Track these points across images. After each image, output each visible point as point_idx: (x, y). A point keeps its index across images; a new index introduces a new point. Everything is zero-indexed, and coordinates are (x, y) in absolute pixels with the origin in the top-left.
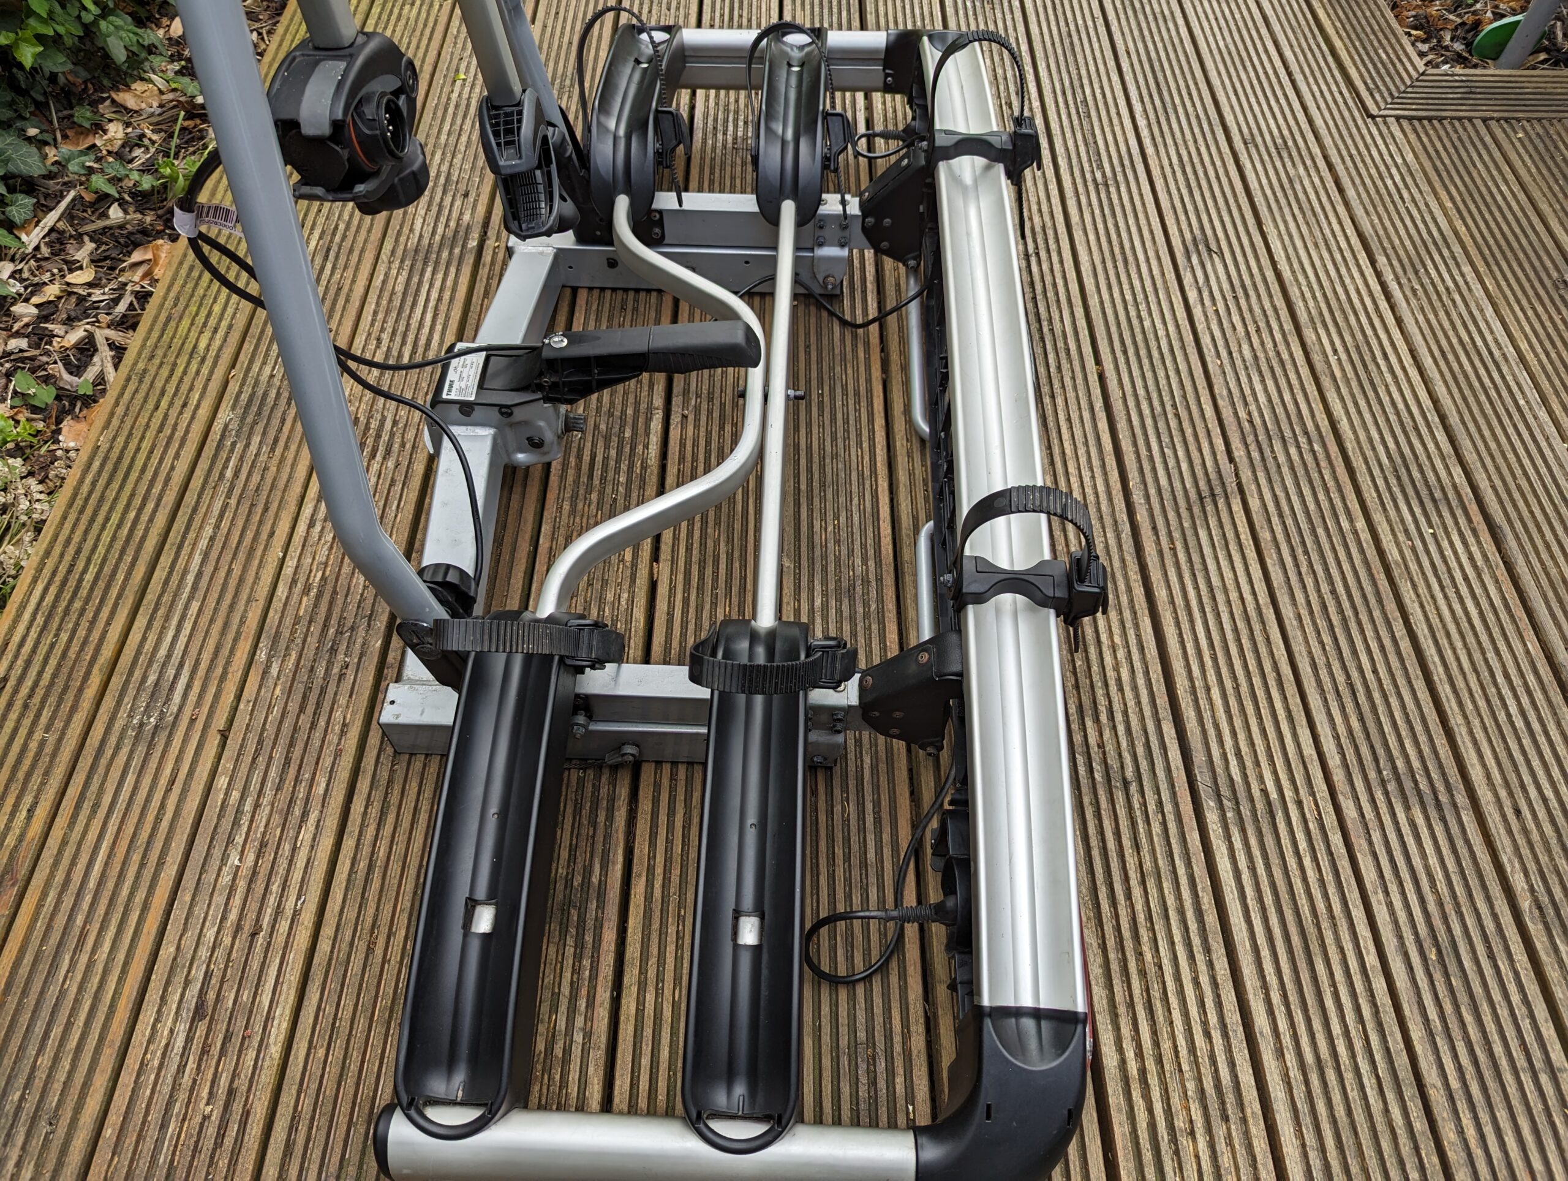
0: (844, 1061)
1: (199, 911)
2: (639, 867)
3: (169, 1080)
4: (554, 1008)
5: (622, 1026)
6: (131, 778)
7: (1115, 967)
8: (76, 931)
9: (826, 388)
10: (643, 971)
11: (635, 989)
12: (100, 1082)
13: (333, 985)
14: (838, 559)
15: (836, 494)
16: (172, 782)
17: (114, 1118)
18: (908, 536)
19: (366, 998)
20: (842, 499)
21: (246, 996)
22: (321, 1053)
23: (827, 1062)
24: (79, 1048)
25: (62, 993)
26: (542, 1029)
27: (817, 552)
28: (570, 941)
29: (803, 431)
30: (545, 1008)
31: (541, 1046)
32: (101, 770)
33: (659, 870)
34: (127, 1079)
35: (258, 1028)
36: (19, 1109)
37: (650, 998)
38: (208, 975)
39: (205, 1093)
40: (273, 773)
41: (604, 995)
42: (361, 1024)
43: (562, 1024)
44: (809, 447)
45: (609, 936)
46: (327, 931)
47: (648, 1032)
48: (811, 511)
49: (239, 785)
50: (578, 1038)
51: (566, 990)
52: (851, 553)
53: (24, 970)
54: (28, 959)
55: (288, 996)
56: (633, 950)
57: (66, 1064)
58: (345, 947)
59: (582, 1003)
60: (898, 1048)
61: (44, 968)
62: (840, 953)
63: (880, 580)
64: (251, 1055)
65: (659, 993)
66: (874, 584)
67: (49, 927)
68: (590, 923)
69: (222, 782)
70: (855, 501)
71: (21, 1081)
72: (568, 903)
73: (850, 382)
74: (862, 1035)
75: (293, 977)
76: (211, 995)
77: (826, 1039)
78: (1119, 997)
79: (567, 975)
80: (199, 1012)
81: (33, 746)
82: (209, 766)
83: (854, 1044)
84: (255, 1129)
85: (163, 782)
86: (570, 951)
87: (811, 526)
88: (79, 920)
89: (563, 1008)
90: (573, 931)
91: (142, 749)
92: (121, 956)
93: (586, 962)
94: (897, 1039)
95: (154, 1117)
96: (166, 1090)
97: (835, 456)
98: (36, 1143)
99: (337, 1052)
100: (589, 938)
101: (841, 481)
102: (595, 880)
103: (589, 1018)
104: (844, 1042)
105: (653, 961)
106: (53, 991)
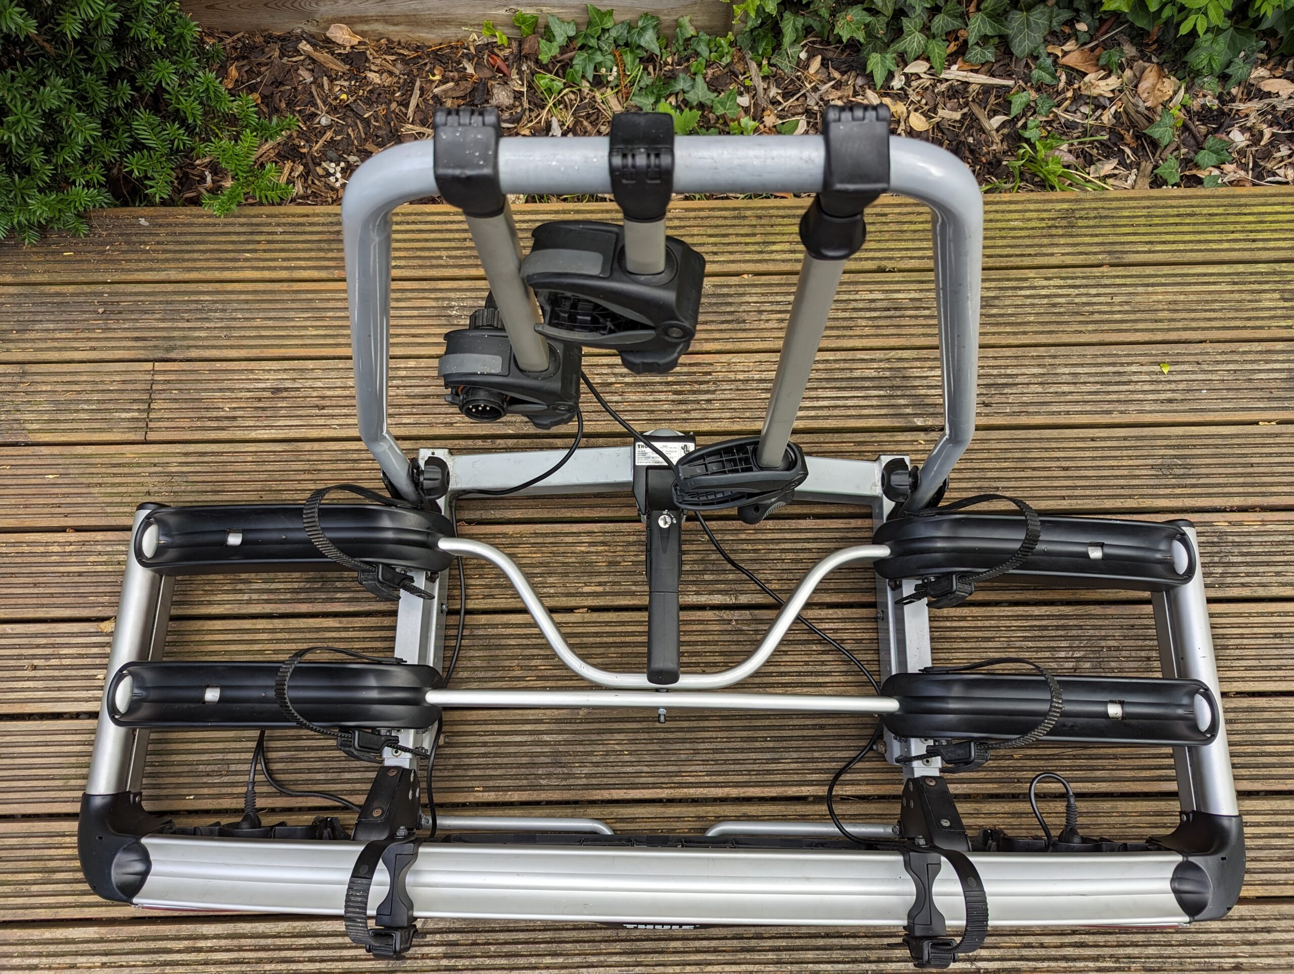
0: (220, 756)
1: (333, 374)
2: (346, 622)
3: (242, 386)
4: (265, 581)
5: (250, 621)
6: (415, 313)
7: (263, 942)
8: (324, 314)
9: (771, 745)
10: (282, 630)
11: (271, 627)
12: (243, 353)
13: (285, 457)
14: (591, 753)
15: (655, 753)
16: (414, 336)
17: (225, 365)
18: (612, 813)
19: (277, 476)
20: (648, 758)
21: (283, 412)
22: (250, 459)
23: (220, 746)
24: (262, 337)
25: (292, 319)
26: (253, 575)
27: (594, 737)
28: (302, 585)
29: (720, 724)
30: (264, 575)
31: (243, 576)
32: (421, 295)
33: (344, 634)
34: (244, 365)
35: (266, 423)
36: (235, 319)
37: (265, 636)
38: (298, 389)
39: (234, 405)
40: (417, 391)
41: (268, 609)
42: (263, 477)
43: (254, 586)
44: (704, 729)
45: (304, 608)
46: (316, 446)
47: (246, 637)
48: (637, 731)
49: (410, 374)
50: (246, 597)
51: (273, 586)
52: (596, 764)
53: (303, 296)
54: (310, 296)
55: (280, 434)
56: (294, 623)
57: (254, 333)
58: (307, 457)
59: (265, 597)
60: (224, 790)
61: (305, 305)
62: (284, 754)
63: (569, 788)
64: (251, 423)
65: (270, 641)
66: (564, 783)
67: (328, 300)
68: (312, 595)
69: (412, 363)
70: (646, 769)
71: (247, 315)
72: (324, 580)
73: (780, 767)
74: (233, 768)
75: (292, 434)
76: (285, 394)
77: (233, 745)
78: (243, 942)
79: (282, 586)
80: (277, 390)
81: (437, 253)
82: (422, 353)
83: (229, 762)
84: (213, 435)
85: (413, 331)
86: (296, 585)
87: (621, 731)
88: (330, 314)
89: (264, 586)
90: (308, 586)
91: (435, 312)
92: (309, 342)
93: (288, 596)
94: (229, 790)
95: (225, 385)
96: (237, 386)
97: (696, 752)
98: (216, 333)
99: (249, 467)
100: (302, 596)
101: (667, 757)
102: (338, 595)
103: (258, 602)
104: (230, 756)
105: (287, 636)
106: (292, 314)
